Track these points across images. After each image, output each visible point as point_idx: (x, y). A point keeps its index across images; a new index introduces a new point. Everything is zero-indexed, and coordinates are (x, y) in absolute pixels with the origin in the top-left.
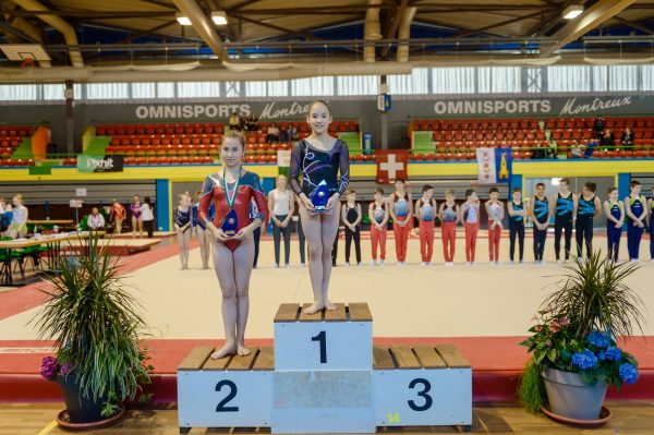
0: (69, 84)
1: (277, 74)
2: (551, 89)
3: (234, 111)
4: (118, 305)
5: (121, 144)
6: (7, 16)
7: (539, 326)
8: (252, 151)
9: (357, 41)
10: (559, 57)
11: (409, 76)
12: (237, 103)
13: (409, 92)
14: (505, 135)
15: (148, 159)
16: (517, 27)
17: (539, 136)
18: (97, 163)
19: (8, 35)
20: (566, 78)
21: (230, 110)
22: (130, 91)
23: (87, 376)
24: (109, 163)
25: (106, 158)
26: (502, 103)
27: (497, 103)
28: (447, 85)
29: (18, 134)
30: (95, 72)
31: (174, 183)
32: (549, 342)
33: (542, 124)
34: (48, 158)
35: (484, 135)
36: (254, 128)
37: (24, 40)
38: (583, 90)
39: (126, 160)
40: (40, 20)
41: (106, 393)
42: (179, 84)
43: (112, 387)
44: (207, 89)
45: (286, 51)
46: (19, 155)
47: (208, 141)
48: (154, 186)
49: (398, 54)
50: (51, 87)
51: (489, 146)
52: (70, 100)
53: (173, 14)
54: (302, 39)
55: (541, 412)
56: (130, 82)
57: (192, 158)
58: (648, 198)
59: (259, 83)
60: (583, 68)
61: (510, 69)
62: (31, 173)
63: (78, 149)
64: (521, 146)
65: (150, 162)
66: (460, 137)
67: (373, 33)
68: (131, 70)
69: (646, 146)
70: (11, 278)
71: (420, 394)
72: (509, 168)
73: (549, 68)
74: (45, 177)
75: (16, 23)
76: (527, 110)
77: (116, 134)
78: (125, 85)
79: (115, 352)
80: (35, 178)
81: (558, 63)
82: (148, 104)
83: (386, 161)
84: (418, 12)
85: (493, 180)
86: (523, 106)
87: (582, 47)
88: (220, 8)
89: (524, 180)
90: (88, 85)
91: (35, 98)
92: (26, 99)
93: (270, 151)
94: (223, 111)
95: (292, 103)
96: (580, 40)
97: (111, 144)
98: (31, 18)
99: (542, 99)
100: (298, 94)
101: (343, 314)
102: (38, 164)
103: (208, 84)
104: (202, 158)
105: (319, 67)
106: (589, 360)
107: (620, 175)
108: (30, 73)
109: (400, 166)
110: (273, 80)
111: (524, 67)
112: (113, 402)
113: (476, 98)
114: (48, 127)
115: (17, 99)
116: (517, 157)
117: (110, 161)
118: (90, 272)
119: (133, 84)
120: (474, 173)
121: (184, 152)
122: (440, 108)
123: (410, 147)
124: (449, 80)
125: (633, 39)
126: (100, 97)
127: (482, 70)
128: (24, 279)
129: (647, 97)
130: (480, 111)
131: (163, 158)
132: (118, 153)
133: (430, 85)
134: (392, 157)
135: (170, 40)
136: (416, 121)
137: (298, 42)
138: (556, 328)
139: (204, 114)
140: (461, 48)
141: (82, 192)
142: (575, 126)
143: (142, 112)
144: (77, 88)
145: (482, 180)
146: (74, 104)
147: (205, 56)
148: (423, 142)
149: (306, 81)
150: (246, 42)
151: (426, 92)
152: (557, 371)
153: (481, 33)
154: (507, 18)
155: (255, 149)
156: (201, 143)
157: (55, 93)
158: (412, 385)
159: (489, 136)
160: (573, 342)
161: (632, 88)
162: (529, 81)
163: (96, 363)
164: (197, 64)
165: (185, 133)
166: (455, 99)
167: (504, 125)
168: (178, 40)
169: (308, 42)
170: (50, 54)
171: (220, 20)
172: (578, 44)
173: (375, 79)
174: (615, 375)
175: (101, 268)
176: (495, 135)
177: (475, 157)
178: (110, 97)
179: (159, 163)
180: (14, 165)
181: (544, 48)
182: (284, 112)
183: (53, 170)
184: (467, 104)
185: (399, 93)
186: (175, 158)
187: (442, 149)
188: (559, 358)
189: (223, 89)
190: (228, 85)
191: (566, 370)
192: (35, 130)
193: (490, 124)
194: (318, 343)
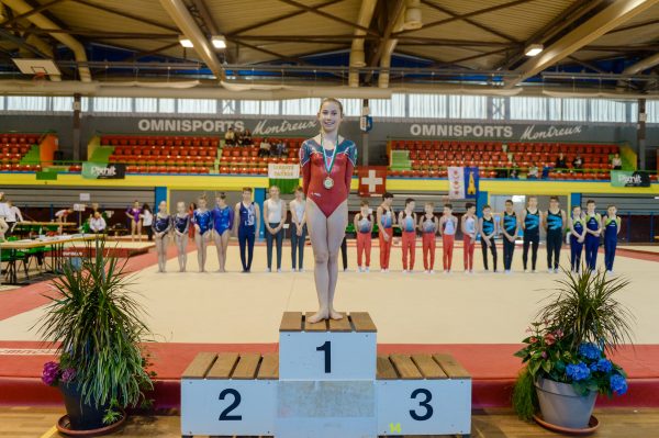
0: (77, 97)
1: (270, 95)
2: (512, 117)
3: (229, 126)
4: (123, 311)
5: (123, 153)
6: (22, 33)
7: (534, 337)
8: (245, 164)
9: (343, 67)
10: (521, 89)
11: (388, 101)
12: (231, 119)
13: (389, 115)
14: (473, 156)
15: (148, 168)
16: (484, 62)
17: (503, 158)
18: (101, 170)
19: (22, 50)
20: (526, 108)
21: (226, 126)
22: (134, 105)
23: (89, 383)
24: (112, 171)
25: (109, 167)
26: (470, 127)
27: (465, 127)
28: (422, 110)
29: (27, 142)
30: (102, 87)
31: (171, 191)
32: (543, 354)
33: (505, 147)
34: (55, 164)
35: (455, 156)
36: (247, 142)
37: (37, 56)
38: (541, 119)
39: (128, 168)
40: (52, 38)
41: (108, 400)
42: (180, 100)
43: (114, 394)
44: (204, 106)
45: (278, 74)
46: (28, 160)
47: (204, 153)
48: (153, 193)
49: (380, 81)
50: (60, 99)
51: (459, 165)
52: (77, 112)
53: (176, 36)
54: (293, 64)
55: (534, 420)
56: (134, 97)
57: (189, 168)
58: (602, 216)
59: (253, 102)
60: (541, 99)
61: (477, 98)
62: (38, 178)
63: (84, 158)
64: (486, 166)
65: (150, 171)
66: (432, 157)
67: (358, 61)
68: (136, 86)
69: (594, 170)
70: (15, 277)
71: (421, 404)
72: (477, 186)
73: (512, 99)
74: (51, 182)
75: (30, 40)
76: (492, 135)
77: (120, 144)
78: (129, 100)
79: (118, 359)
80: (42, 182)
81: (520, 94)
82: (150, 117)
83: (367, 176)
84: (398, 44)
85: (462, 196)
86: (489, 131)
87: (540, 81)
88: (220, 33)
89: (489, 197)
90: (95, 99)
91: (44, 109)
92: (36, 109)
93: (261, 164)
94: (219, 126)
95: (282, 121)
96: (539, 75)
97: (114, 153)
98: (44, 36)
99: (505, 125)
100: (288, 113)
101: (347, 324)
102: (46, 170)
103: (206, 101)
104: (199, 169)
105: (308, 89)
106: (582, 371)
107: (573, 194)
108: (41, 86)
109: (380, 181)
110: (265, 99)
111: (490, 97)
112: (115, 409)
113: (448, 122)
114: (57, 137)
115: (28, 109)
116: (484, 176)
117: (113, 169)
118: (95, 278)
119: (137, 100)
120: (445, 189)
121: (182, 162)
122: (416, 130)
123: (388, 164)
124: (423, 106)
125: (584, 76)
126: (106, 110)
127: (453, 97)
128: (28, 278)
129: (595, 127)
130: (450, 134)
131: (162, 168)
132: (121, 162)
133: (407, 109)
134: (372, 173)
135: (172, 60)
136: (394, 142)
137: (290, 66)
138: (551, 340)
139: (202, 128)
140: (437, 78)
141: (85, 196)
142: (534, 150)
143: (144, 125)
144: (84, 101)
145: (452, 196)
146: (80, 115)
147: (204, 76)
148: (400, 160)
149: (296, 101)
150: (243, 65)
151: (404, 115)
152: (551, 382)
153: (452, 65)
154: (476, 53)
155: (248, 161)
156: (198, 155)
157: (63, 105)
158: (414, 395)
159: (459, 157)
160: (567, 354)
161: (582, 118)
162: (494, 109)
163: (99, 369)
164: (197, 82)
165: (183, 145)
166: (429, 122)
167: (472, 147)
168: (180, 61)
169: (299, 66)
170: (60, 69)
171: (220, 44)
172: (537, 78)
173: (358, 103)
174: (606, 386)
175: (106, 274)
176: (464, 156)
177: (446, 175)
178: (115, 110)
179: (160, 172)
180: (23, 170)
181: (508, 81)
182: (274, 129)
183: (59, 176)
184: (440, 127)
185: (380, 115)
186: (173, 168)
187: (417, 167)
188: (554, 369)
189: (219, 106)
190: (224, 103)
191: (560, 381)
192: (44, 138)
193: (459, 146)
194: (323, 353)
